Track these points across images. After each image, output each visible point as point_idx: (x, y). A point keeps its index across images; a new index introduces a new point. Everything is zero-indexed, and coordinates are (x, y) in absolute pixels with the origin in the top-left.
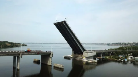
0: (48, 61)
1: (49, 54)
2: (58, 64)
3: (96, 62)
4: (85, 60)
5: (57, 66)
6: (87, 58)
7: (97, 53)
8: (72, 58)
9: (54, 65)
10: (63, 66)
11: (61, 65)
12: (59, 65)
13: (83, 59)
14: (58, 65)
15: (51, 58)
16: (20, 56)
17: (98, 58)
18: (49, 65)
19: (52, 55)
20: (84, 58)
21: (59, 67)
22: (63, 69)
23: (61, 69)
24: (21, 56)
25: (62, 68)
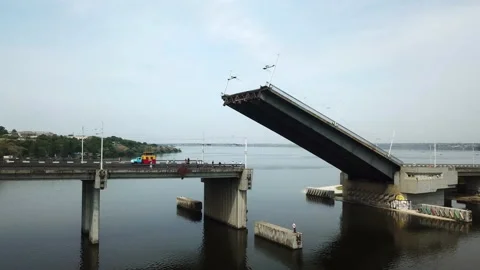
0: (231, 206)
1: (233, 175)
2: (273, 226)
3: (464, 222)
4: (402, 207)
5: (270, 235)
6: (414, 198)
7: (460, 178)
8: (341, 198)
9: (256, 231)
10: (298, 239)
11: (291, 232)
12: (281, 229)
13: (394, 204)
14: (278, 228)
15: (244, 192)
16: (98, 180)
17: (458, 202)
18: (235, 228)
19: (249, 179)
20: (401, 197)
21: (282, 239)
22: (299, 249)
23: (291, 249)
24: (102, 183)
25: (295, 246)
